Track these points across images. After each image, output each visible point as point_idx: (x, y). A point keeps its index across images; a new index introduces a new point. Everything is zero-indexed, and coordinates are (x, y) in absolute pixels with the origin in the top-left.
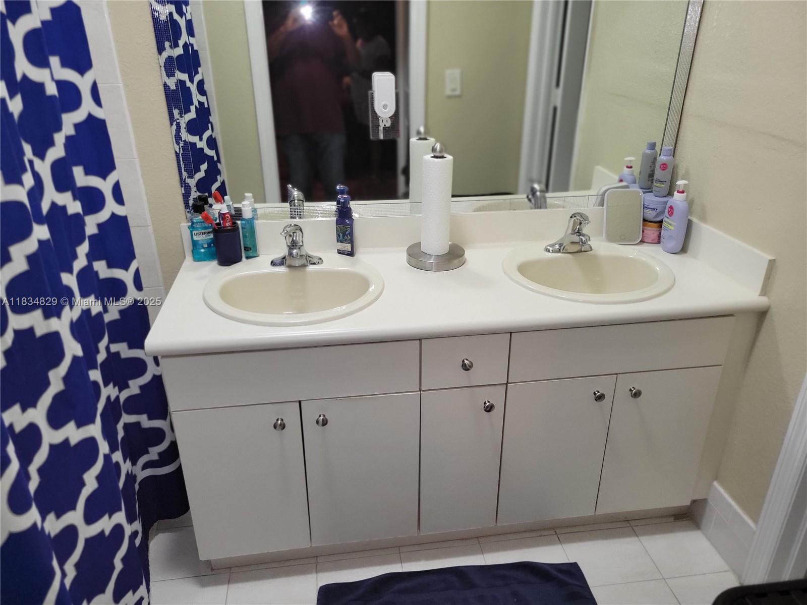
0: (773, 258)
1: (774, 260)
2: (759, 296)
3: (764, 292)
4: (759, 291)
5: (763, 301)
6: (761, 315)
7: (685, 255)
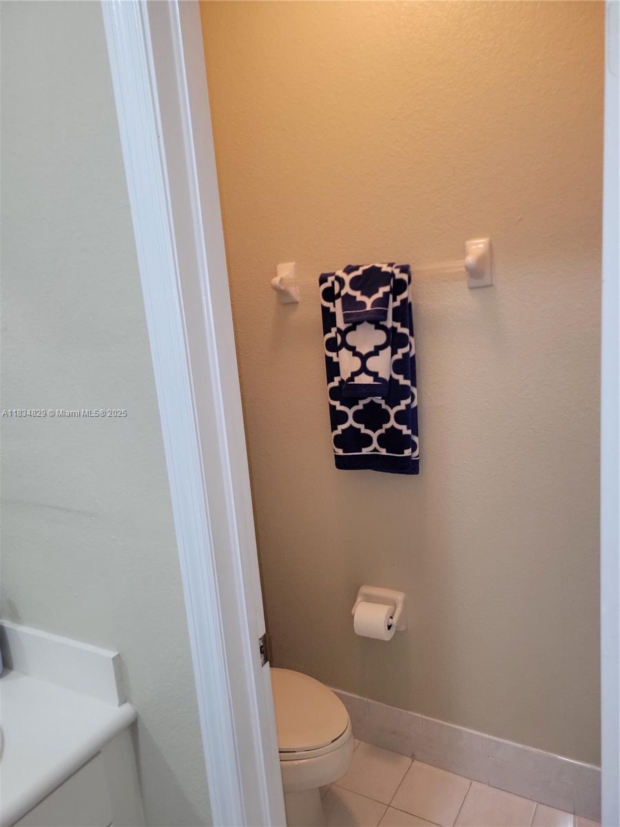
0: (117, 653)
1: (118, 655)
2: (120, 705)
3: (124, 699)
4: (117, 701)
5: (126, 711)
6: (133, 728)
7: (12, 673)
